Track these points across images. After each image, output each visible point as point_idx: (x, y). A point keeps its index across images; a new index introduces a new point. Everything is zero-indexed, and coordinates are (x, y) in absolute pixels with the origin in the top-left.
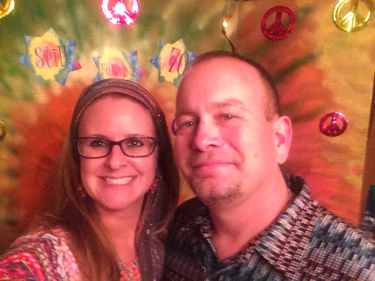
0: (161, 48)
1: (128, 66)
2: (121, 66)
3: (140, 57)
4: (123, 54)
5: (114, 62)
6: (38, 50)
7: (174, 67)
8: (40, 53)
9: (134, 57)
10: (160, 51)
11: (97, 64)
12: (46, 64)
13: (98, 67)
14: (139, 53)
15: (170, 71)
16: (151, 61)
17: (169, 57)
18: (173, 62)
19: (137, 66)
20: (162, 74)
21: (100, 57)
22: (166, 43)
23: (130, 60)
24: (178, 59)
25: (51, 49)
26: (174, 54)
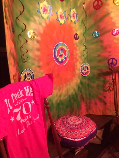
0: (71, 10)
1: (64, 16)
2: (62, 15)
3: (66, 13)
4: (63, 11)
5: (61, 14)
6: (42, 8)
7: (74, 17)
8: (43, 9)
9: (65, 13)
10: (71, 12)
11: (57, 14)
12: (44, 13)
13: (57, 15)
14: (66, 11)
15: (73, 18)
16: (69, 15)
17: (72, 14)
18: (74, 16)
19: (66, 16)
20: (72, 19)
21: (57, 12)
22: (72, 9)
23: (64, 14)
24: (75, 15)
25: (45, 7)
26: (74, 13)
